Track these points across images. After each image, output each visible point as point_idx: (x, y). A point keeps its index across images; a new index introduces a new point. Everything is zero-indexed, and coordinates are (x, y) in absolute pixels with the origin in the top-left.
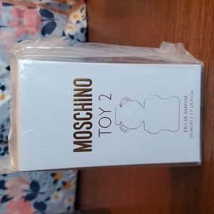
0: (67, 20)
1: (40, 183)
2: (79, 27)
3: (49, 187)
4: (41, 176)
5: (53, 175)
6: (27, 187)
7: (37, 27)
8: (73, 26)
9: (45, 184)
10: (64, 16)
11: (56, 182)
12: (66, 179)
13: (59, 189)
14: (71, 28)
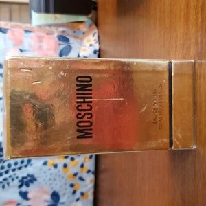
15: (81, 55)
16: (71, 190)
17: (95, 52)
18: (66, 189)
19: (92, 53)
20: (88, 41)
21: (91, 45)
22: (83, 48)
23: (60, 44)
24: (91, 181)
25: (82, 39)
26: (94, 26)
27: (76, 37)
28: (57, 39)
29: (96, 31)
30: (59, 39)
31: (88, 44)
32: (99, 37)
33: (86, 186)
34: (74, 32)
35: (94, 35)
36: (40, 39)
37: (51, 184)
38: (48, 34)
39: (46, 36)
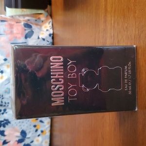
0: (40, 29)
1: (27, 132)
2: (48, 33)
3: (33, 134)
4: (27, 127)
5: (35, 126)
6: (19, 134)
7: (22, 34)
8: (44, 33)
9: (30, 132)
10: (39, 27)
11: (36, 131)
12: (43, 129)
13: (39, 136)
14: (43, 34)
15: (40, 37)
16: (35, 129)
17: (50, 35)
18: (31, 129)
19: (48, 36)
20: (46, 27)
21: (47, 30)
22: (42, 32)
23: (25, 30)
24: (48, 123)
25: (41, 26)
26: (49, 17)
27: (37, 25)
28: (23, 26)
29: (51, 20)
30: (25, 26)
31: (45, 30)
32: (52, 25)
33: (45, 126)
34: (36, 20)
35: (49, 24)
36: (11, 26)
37: (20, 126)
38: (17, 23)
39: (16, 24)
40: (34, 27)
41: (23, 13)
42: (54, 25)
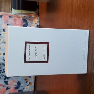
16: (25, 81)
17: (37, 26)
18: (23, 81)
20: (35, 21)
21: (36, 23)
22: (33, 24)
23: (23, 23)
24: (34, 78)
25: (32, 21)
26: (37, 15)
27: (30, 20)
28: (22, 20)
29: (38, 17)
31: (35, 23)
32: (39, 20)
33: (32, 80)
34: (29, 17)
35: (37, 19)
37: (17, 79)
39: (18, 19)
40: (28, 21)
41: (22, 13)
42: (40, 21)
